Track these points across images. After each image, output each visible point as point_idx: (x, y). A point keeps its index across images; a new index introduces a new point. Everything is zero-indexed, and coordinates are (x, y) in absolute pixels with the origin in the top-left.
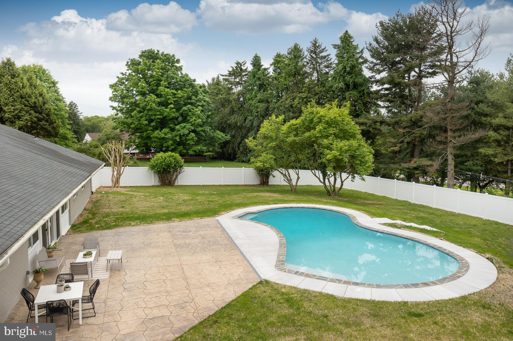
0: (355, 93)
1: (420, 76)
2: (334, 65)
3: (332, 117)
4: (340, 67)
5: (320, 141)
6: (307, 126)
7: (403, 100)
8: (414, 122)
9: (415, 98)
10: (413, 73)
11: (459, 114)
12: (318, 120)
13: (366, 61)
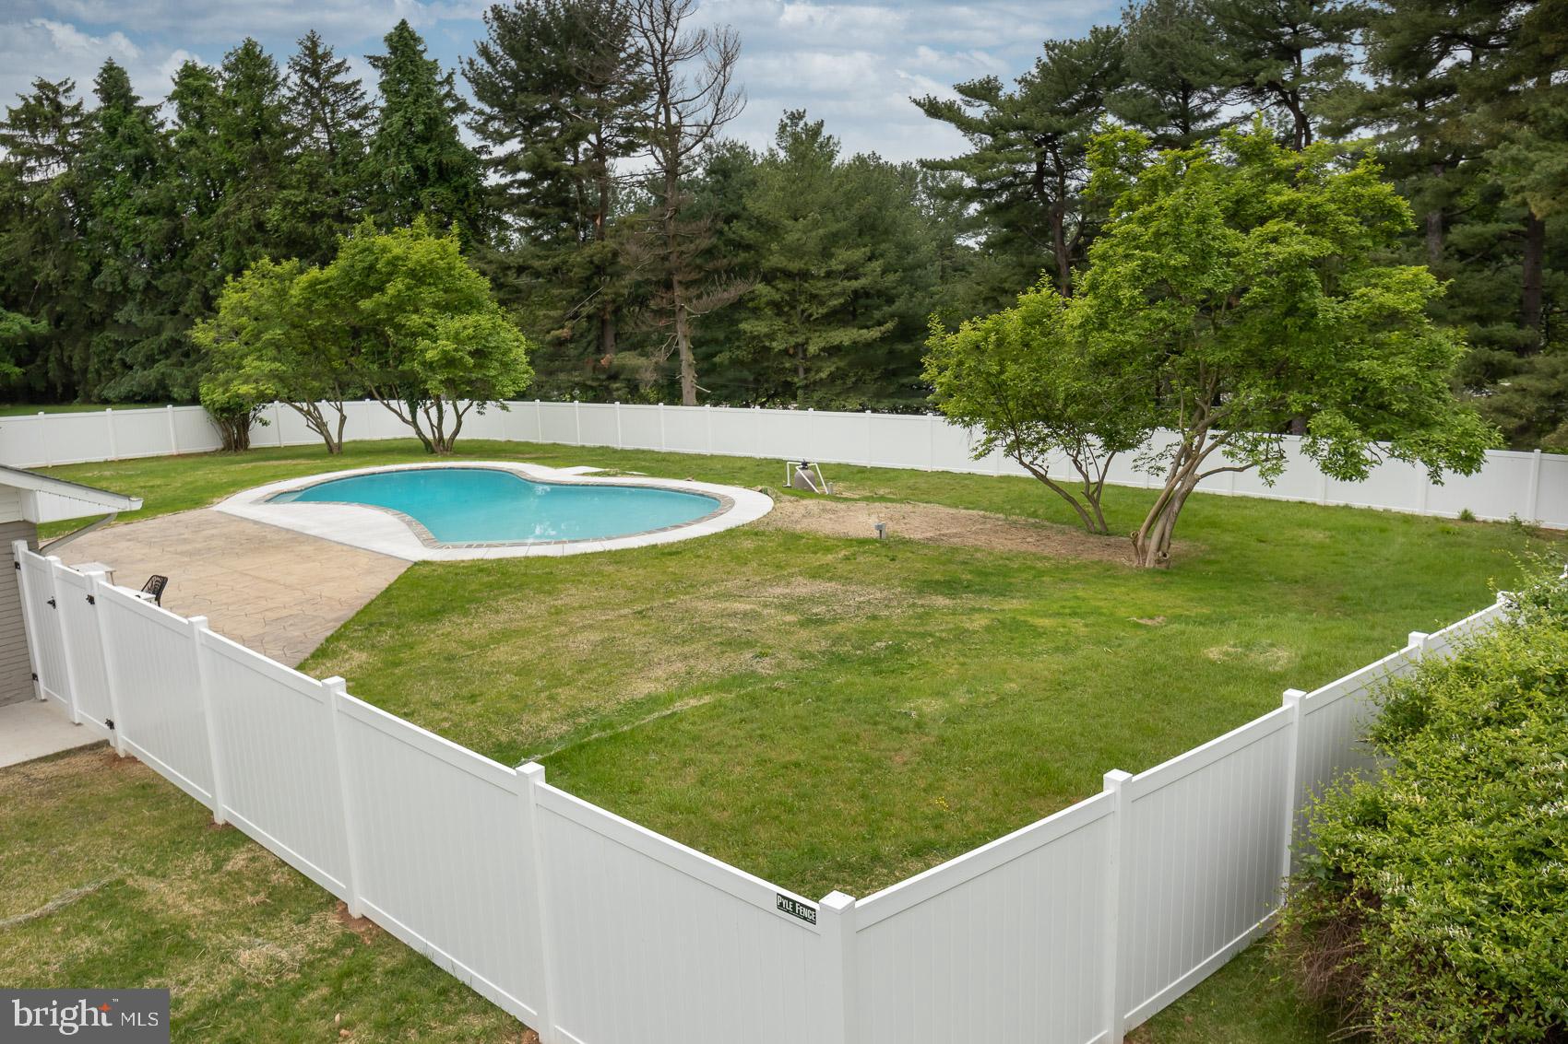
0: (443, 191)
1: (601, 152)
2: (377, 113)
3: (424, 261)
4: (397, 119)
5: (400, 319)
6: (359, 283)
7: (565, 213)
8: (597, 267)
9: (595, 209)
10: (584, 146)
11: (692, 246)
12: (389, 268)
13: (462, 107)
